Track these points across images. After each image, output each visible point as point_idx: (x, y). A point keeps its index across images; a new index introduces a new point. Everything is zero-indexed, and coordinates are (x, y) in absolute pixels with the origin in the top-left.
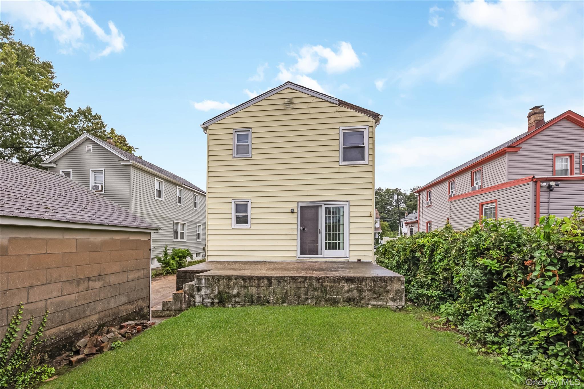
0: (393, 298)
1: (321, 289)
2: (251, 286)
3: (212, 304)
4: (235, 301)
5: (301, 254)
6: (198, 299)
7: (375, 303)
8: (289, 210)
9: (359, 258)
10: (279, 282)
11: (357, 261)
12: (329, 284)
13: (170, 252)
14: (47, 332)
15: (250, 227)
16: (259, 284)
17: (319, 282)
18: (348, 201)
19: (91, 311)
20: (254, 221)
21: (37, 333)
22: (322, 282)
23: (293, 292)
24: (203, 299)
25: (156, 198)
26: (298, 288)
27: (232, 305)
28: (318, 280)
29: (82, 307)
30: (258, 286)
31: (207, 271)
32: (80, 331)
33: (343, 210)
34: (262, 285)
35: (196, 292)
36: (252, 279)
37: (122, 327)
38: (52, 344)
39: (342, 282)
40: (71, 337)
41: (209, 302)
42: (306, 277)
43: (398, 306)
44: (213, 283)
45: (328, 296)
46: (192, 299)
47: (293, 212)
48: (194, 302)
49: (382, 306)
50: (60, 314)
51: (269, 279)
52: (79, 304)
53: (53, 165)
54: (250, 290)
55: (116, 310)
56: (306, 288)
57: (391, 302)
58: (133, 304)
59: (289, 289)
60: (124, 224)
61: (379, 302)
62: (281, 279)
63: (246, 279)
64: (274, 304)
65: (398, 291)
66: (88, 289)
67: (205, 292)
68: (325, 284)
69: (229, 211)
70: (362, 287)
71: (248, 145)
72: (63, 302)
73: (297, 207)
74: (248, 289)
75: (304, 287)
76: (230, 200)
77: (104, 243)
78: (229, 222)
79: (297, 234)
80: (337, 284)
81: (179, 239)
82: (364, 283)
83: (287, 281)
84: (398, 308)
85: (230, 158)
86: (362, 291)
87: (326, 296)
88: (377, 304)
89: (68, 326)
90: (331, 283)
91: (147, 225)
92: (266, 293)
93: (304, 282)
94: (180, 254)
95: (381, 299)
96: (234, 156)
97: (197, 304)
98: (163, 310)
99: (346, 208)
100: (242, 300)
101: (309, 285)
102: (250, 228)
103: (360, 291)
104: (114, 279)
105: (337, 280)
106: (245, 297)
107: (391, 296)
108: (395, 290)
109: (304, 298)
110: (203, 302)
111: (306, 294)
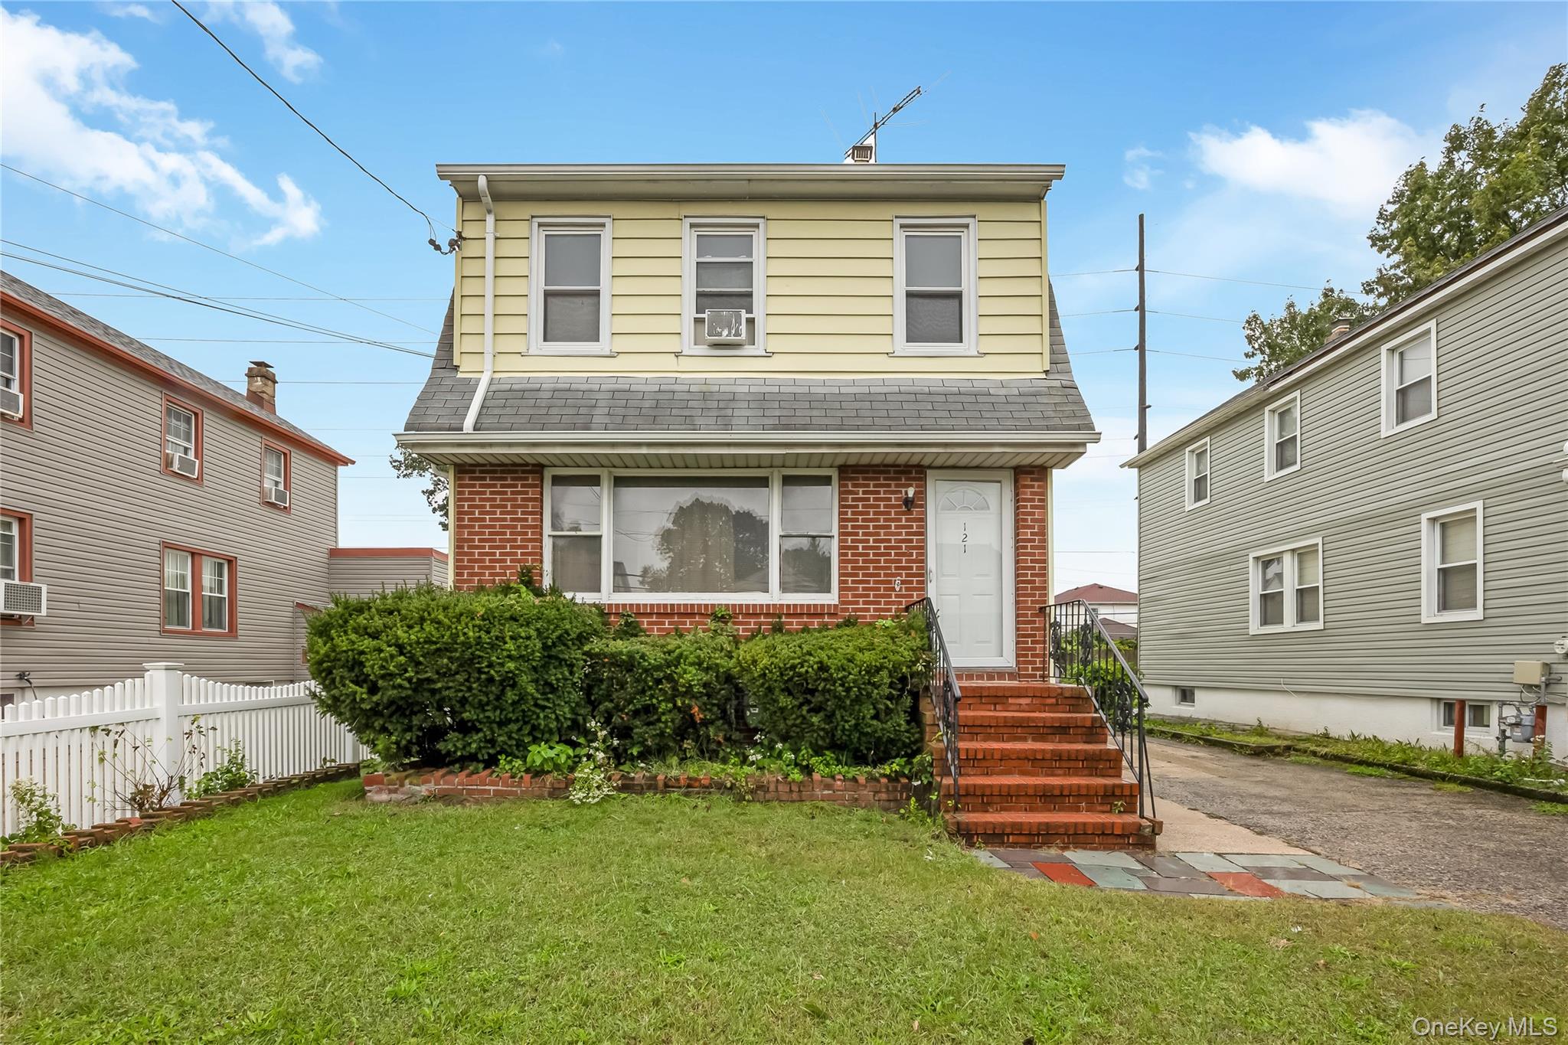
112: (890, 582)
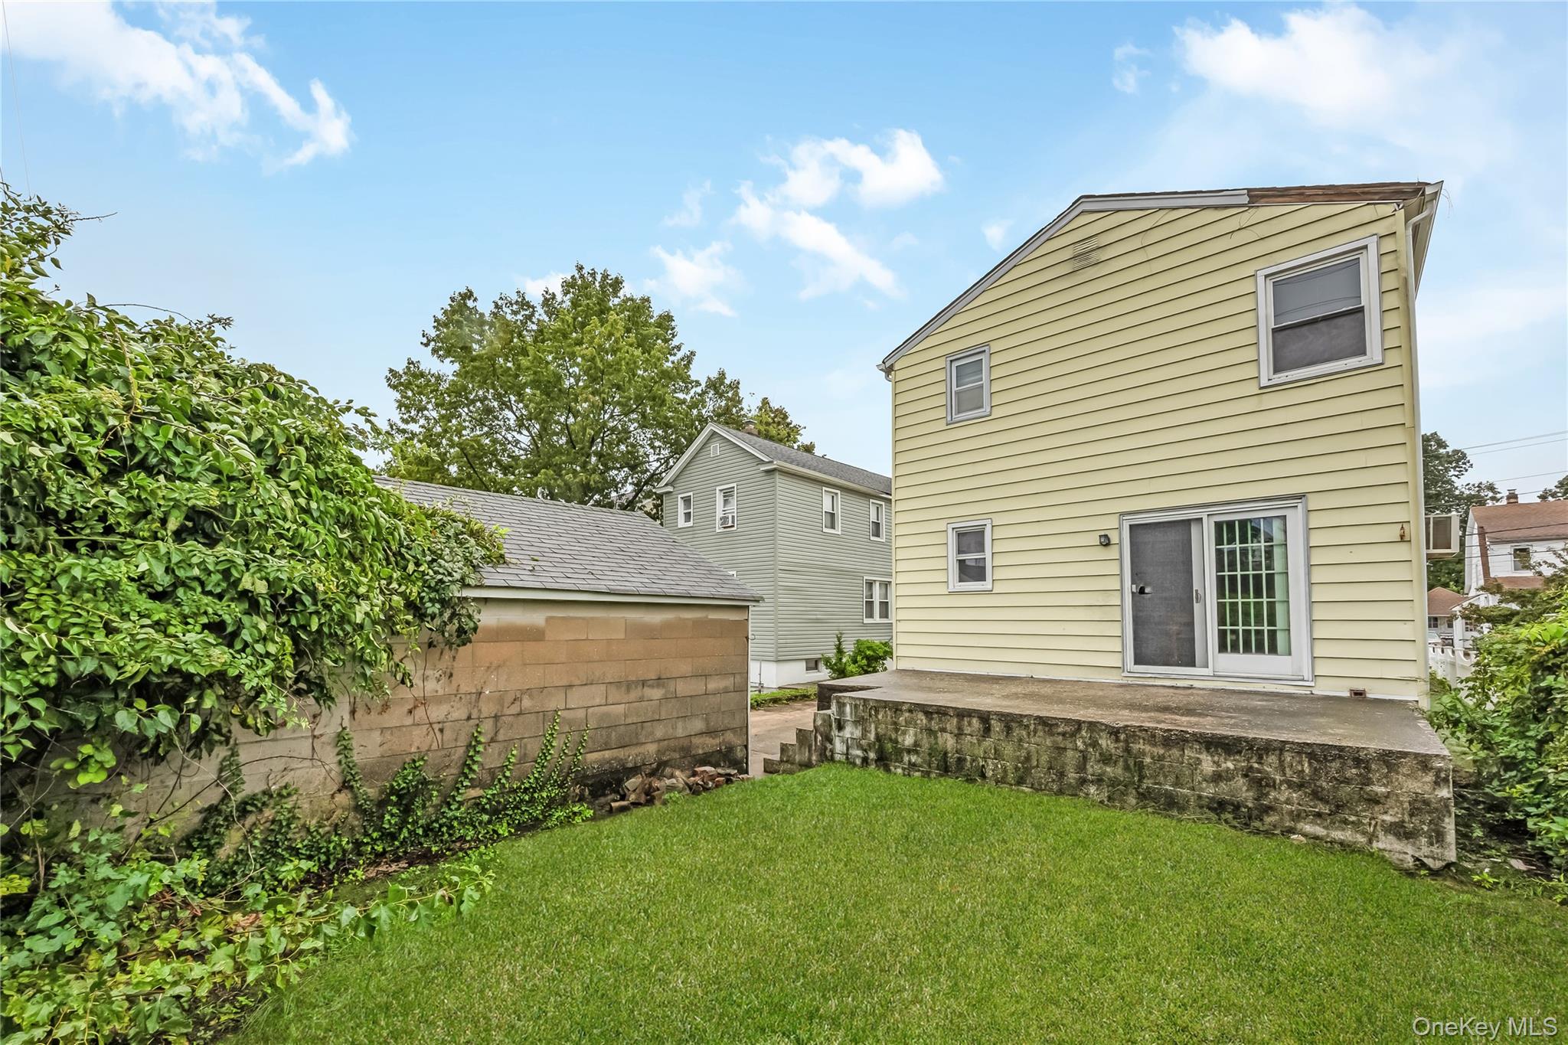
0: (1401, 824)
1: (1126, 761)
2: (943, 730)
3: (865, 761)
4: (910, 761)
5: (1136, 663)
6: (839, 747)
7: (1320, 831)
8: (1095, 539)
9: (1359, 686)
10: (1008, 730)
11: (1347, 694)
12: (1148, 748)
13: (849, 648)
14: (588, 755)
15: (989, 587)
16: (960, 728)
17: (1117, 740)
18: (1301, 496)
19: (646, 737)
20: (999, 574)
21: (575, 755)
22: (1126, 741)
23: (1044, 758)
24: (848, 749)
25: (825, 530)
26: (1058, 748)
27: (904, 769)
28: (1114, 733)
29: (634, 726)
30: (959, 734)
31: (868, 688)
32: (630, 765)
33: (1282, 527)
34: (967, 730)
35: (835, 732)
36: (945, 714)
37: (695, 774)
38: (594, 776)
39: (1191, 748)
40: (617, 771)
41: (858, 756)
42: (1079, 723)
43: (1425, 860)
44: (866, 716)
45: (1147, 783)
46: (829, 746)
47: (1106, 542)
48: (832, 751)
49: (1349, 846)
50: (604, 733)
51: (985, 718)
52: (629, 721)
53: (670, 489)
54: (940, 741)
55: (686, 742)
56: (1081, 751)
57: (1390, 837)
58: (716, 736)
59: (1033, 748)
60: (693, 592)
61: (1337, 829)
62: (1012, 721)
63: (931, 713)
64: (997, 782)
65: (1419, 806)
66: (641, 700)
67: (852, 734)
68: (1138, 746)
69: (940, 551)
70: (1268, 773)
71: (982, 386)
72: (607, 715)
73: (1119, 529)
74: (936, 738)
75: (1076, 749)
76: (942, 526)
77: (667, 626)
78: (940, 576)
79: (1122, 606)
80: (1175, 752)
81: (877, 619)
82: (1272, 759)
83: (1027, 726)
84: (1424, 865)
85: (942, 425)
86: (1268, 785)
87: (1140, 781)
88: (1328, 835)
89: (615, 753)
90: (1155, 745)
91: (735, 593)
92: (976, 752)
93: (1073, 735)
94: (868, 653)
95: (1345, 822)
96: (949, 418)
97: (837, 757)
98: (782, 761)
99: (1295, 519)
100: (924, 761)
101: (1090, 745)
102: (990, 592)
103: (1261, 784)
104: (682, 688)
105: (1175, 740)
106: (930, 754)
107: (1388, 818)
108: (1405, 799)
109: (1074, 779)
110: (847, 754)
111: (1081, 767)
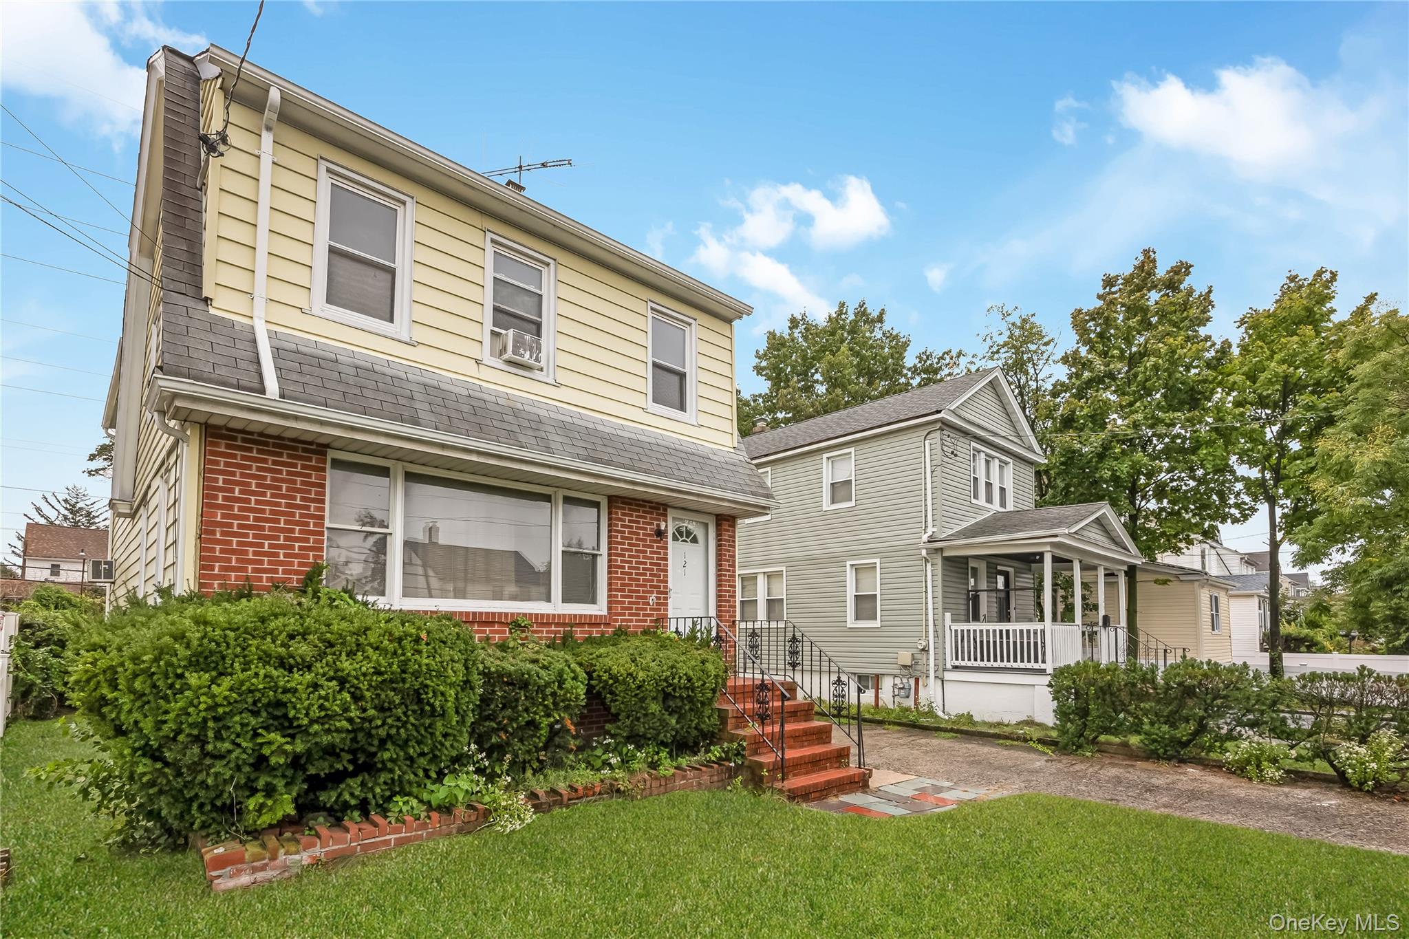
112: (646, 598)
